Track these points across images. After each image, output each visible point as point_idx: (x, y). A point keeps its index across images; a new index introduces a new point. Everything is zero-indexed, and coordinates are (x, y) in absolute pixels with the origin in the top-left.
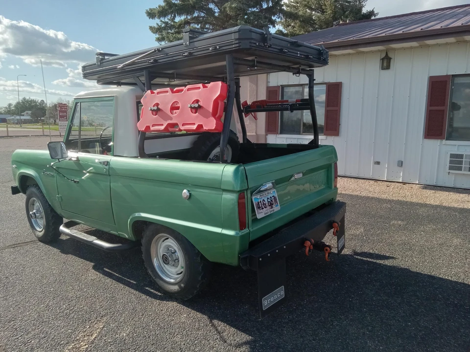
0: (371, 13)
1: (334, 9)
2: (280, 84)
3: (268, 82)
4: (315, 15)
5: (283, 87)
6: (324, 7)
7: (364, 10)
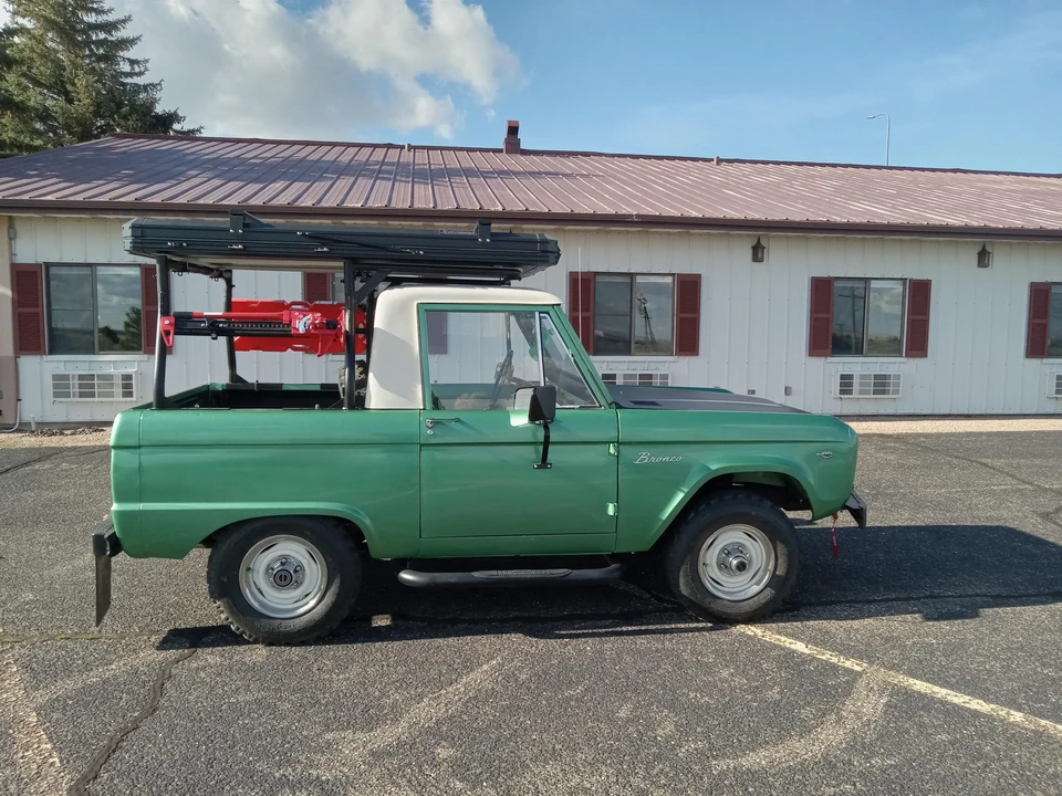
0: (171, 118)
1: (96, 98)
2: (42, 259)
3: (12, 254)
4: (53, 102)
5: (48, 265)
6: (69, 87)
7: (159, 109)
